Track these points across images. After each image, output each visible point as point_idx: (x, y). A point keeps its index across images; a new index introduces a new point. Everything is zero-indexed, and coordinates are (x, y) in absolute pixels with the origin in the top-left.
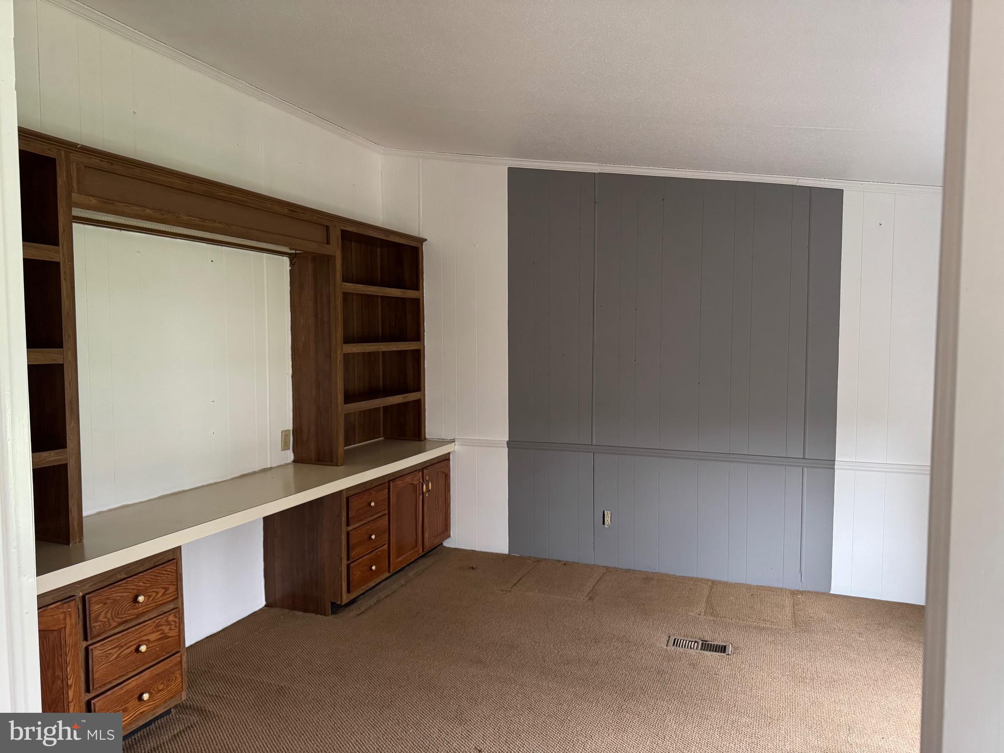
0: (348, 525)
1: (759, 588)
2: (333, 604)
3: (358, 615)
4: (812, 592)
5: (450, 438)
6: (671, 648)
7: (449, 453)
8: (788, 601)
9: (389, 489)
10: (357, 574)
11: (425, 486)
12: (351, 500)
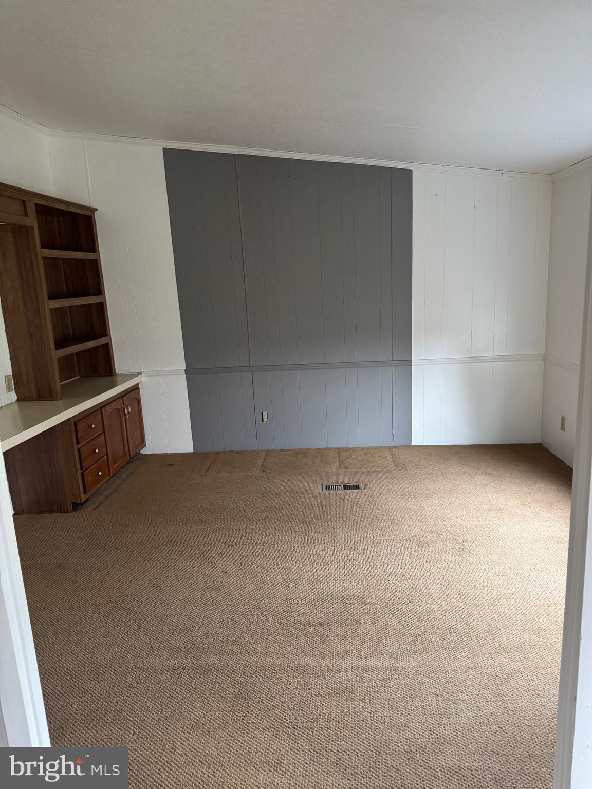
0: (78, 443)
1: (368, 448)
2: (73, 503)
3: (95, 508)
4: (400, 446)
5: (136, 371)
6: (325, 492)
7: (138, 384)
8: (388, 454)
9: (102, 414)
10: (89, 479)
11: (126, 410)
12: (78, 424)
